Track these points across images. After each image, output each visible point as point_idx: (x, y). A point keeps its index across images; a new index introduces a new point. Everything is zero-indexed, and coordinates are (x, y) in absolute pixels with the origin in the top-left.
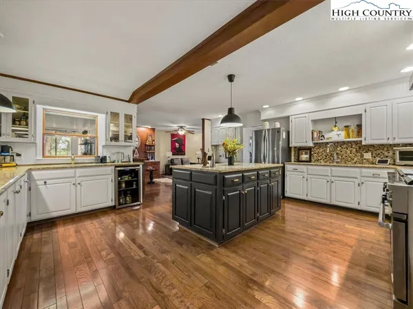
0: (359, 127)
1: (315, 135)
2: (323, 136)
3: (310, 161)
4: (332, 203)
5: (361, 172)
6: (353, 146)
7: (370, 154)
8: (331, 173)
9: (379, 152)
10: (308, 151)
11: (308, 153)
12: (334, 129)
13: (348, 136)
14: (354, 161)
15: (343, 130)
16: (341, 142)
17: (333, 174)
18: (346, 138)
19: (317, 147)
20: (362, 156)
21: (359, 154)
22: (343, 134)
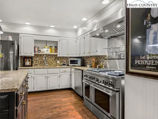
0: (56, 47)
1: (36, 50)
2: (40, 50)
3: (32, 66)
4: (48, 89)
5: (60, 70)
6: (53, 57)
7: (59, 61)
8: (47, 72)
9: (62, 60)
10: (31, 59)
11: (31, 61)
12: (46, 47)
13: (52, 51)
14: (53, 65)
15: (49, 48)
16: (48, 54)
17: (49, 73)
18: (51, 53)
19: (35, 57)
20: (56, 62)
21: (55, 61)
22: (49, 50)
